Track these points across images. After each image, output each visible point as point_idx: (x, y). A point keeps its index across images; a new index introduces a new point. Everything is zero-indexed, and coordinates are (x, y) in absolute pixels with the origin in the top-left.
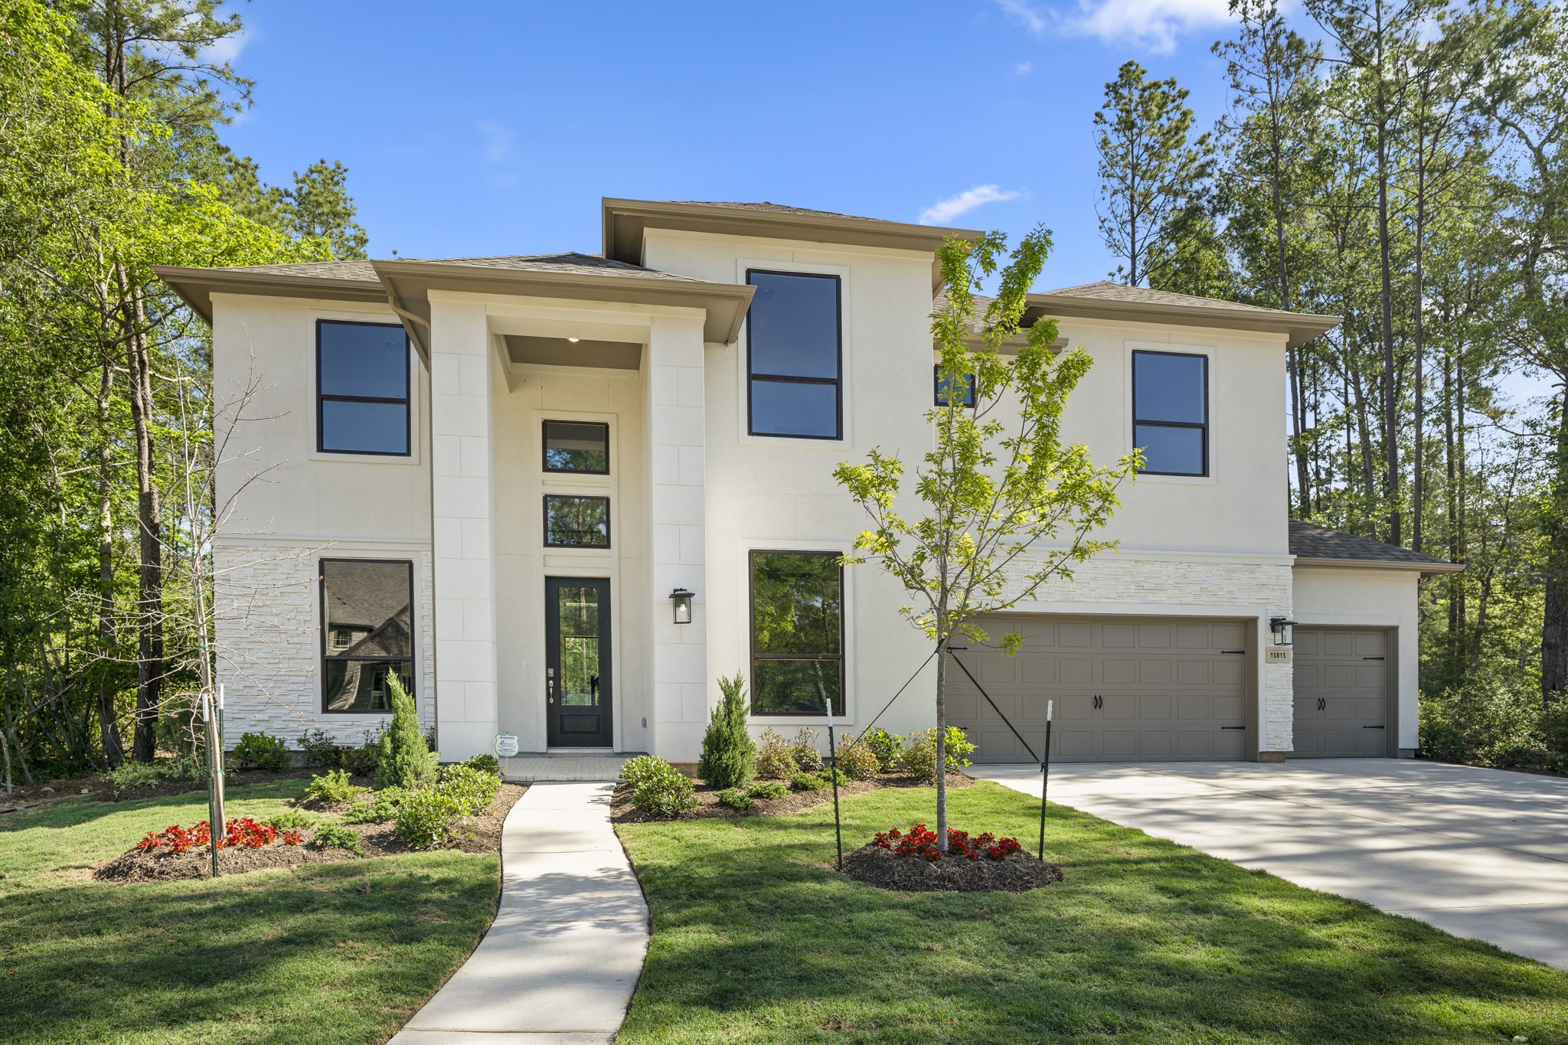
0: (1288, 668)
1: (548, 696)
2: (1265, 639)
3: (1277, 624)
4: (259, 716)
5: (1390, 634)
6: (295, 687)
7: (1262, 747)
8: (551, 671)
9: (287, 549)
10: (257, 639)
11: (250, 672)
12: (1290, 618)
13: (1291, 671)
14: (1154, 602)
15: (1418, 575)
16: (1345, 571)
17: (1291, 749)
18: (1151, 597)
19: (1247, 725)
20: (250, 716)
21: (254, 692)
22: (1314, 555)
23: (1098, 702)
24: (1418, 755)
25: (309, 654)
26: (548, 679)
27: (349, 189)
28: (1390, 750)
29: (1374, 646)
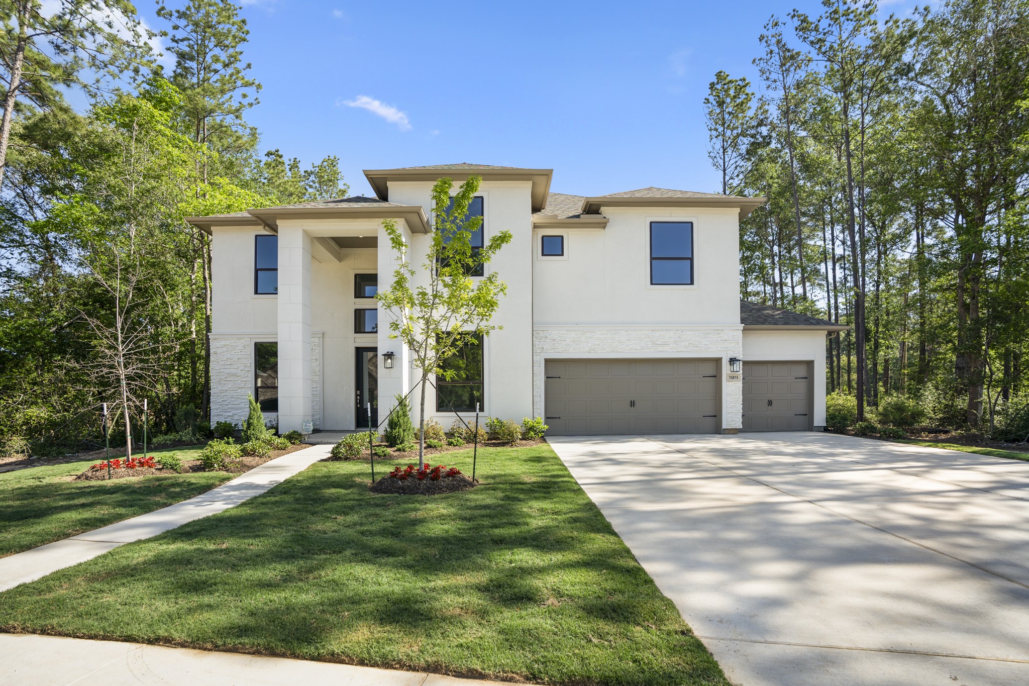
0: (739, 384)
1: (357, 404)
2: (726, 368)
3: (732, 361)
4: (228, 414)
5: (810, 364)
6: (243, 401)
7: (724, 427)
8: (358, 392)
9: (241, 339)
10: (228, 379)
11: (224, 394)
12: (740, 357)
13: (741, 385)
14: (662, 351)
15: (826, 332)
16: (790, 331)
17: (741, 427)
18: (660, 349)
19: (717, 416)
20: (224, 414)
21: (227, 403)
22: (763, 323)
23: (632, 404)
24: (826, 430)
25: (250, 386)
26: (357, 395)
27: (340, 167)
28: (810, 427)
29: (802, 371)
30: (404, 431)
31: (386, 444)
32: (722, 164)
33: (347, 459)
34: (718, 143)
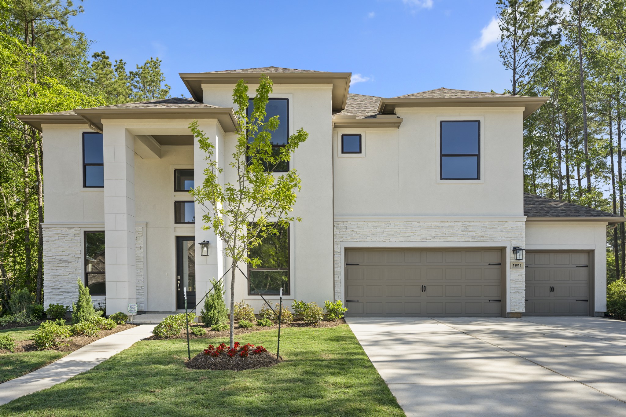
0: (523, 272)
1: (177, 287)
2: (509, 256)
3: (516, 250)
4: (60, 297)
5: (591, 253)
6: (74, 285)
7: (508, 310)
8: (179, 277)
9: (71, 228)
10: (60, 265)
11: (57, 279)
12: (523, 246)
14: (451, 241)
15: (607, 223)
16: (572, 223)
17: (524, 311)
18: (449, 238)
19: (502, 300)
20: (56, 297)
21: (59, 287)
22: (545, 215)
23: (424, 289)
24: (607, 315)
25: (80, 271)
26: (177, 280)
27: (162, 69)
28: (591, 312)
29: (583, 260)
30: (218, 312)
31: (203, 324)
32: (513, 63)
33: (167, 338)
34: (510, 43)
